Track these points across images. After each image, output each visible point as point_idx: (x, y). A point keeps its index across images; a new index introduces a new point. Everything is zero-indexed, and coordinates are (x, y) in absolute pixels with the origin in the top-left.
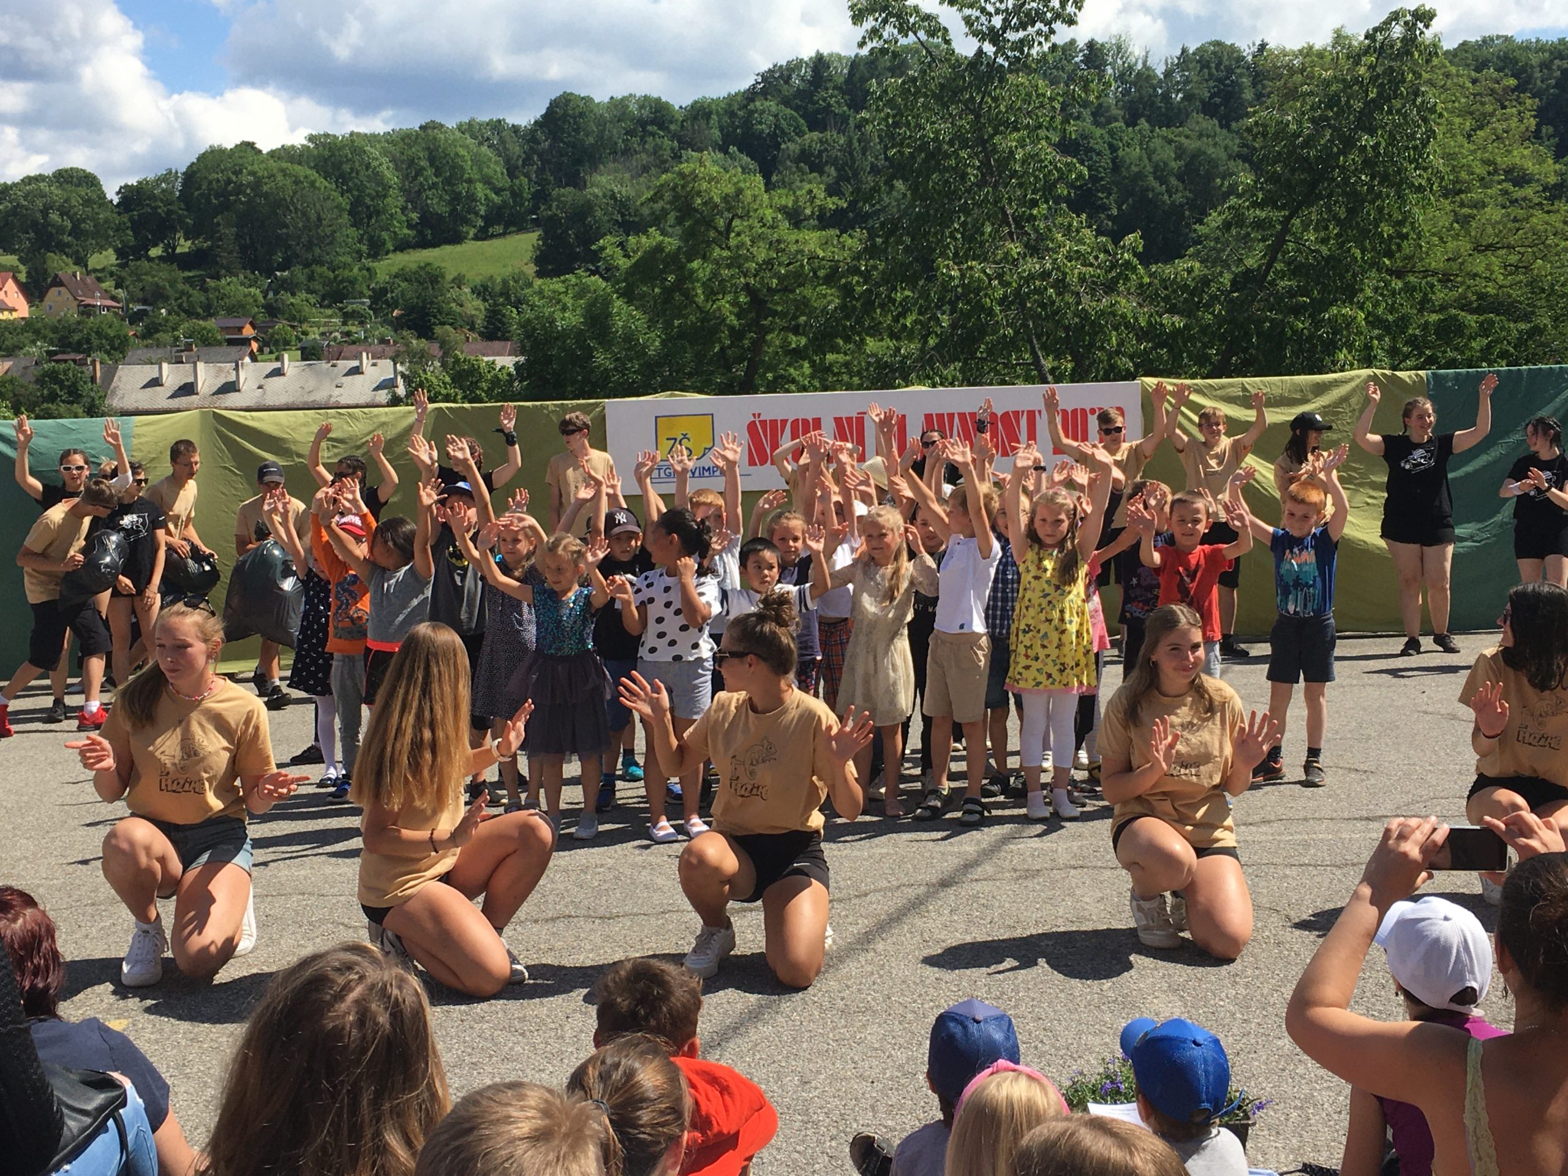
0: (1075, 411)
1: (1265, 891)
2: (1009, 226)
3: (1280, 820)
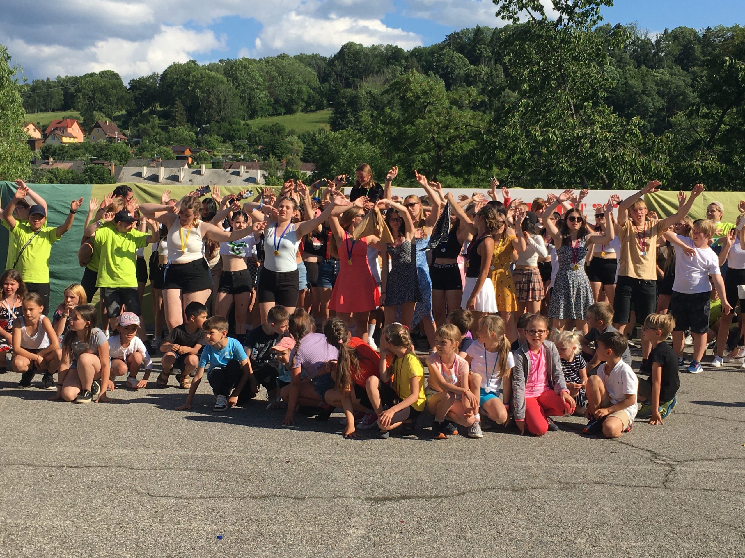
1: (725, 512)
2: (571, 110)
3: (730, 458)
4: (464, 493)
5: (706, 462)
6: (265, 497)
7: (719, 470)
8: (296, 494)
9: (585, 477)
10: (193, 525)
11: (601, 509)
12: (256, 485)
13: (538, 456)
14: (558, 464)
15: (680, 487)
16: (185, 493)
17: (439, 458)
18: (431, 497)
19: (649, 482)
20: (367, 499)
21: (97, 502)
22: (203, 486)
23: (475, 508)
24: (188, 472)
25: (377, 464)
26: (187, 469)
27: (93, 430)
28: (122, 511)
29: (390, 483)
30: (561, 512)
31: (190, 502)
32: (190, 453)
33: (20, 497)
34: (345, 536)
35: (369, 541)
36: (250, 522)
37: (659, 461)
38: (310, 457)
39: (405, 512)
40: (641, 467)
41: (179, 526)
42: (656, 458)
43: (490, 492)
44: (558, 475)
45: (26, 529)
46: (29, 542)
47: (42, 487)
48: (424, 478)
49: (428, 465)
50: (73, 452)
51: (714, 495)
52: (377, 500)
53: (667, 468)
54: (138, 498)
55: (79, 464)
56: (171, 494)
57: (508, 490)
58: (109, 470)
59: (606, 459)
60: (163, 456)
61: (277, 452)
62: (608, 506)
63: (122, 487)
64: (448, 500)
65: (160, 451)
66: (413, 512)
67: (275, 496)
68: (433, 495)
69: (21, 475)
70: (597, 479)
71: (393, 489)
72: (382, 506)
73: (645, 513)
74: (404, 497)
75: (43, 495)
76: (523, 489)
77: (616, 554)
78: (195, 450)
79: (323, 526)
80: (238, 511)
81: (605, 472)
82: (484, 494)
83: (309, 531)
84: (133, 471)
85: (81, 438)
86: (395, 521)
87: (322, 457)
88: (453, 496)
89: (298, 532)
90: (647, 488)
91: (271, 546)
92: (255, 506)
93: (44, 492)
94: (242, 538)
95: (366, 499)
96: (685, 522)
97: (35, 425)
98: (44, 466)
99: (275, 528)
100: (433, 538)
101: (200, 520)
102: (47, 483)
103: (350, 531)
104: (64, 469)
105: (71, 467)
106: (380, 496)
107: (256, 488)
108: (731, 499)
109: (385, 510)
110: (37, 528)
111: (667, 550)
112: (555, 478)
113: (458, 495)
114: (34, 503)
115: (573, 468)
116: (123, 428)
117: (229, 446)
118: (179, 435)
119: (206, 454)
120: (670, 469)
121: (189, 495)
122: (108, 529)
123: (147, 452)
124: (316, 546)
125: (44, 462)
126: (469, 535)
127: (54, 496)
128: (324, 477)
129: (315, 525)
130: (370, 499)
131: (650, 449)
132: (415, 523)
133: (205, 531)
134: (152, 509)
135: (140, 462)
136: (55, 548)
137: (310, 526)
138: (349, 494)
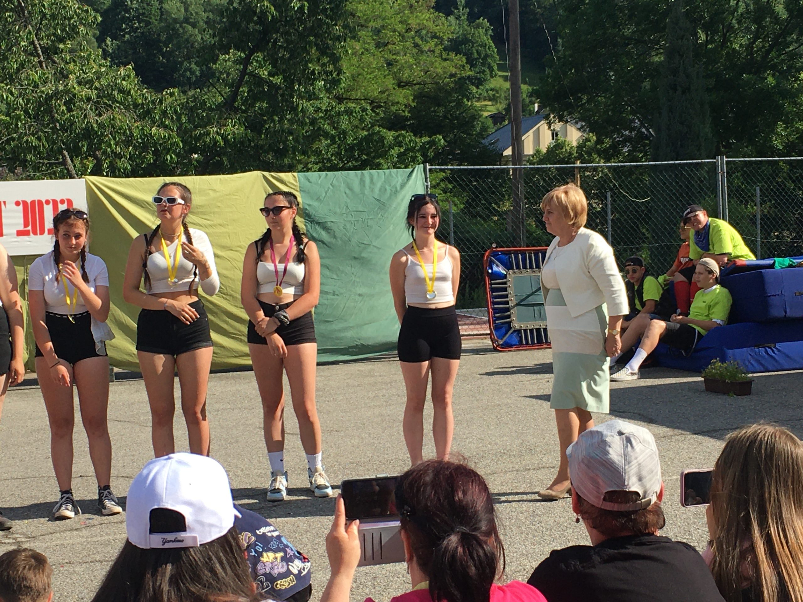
0: (33, 202)
42: (6, 537)
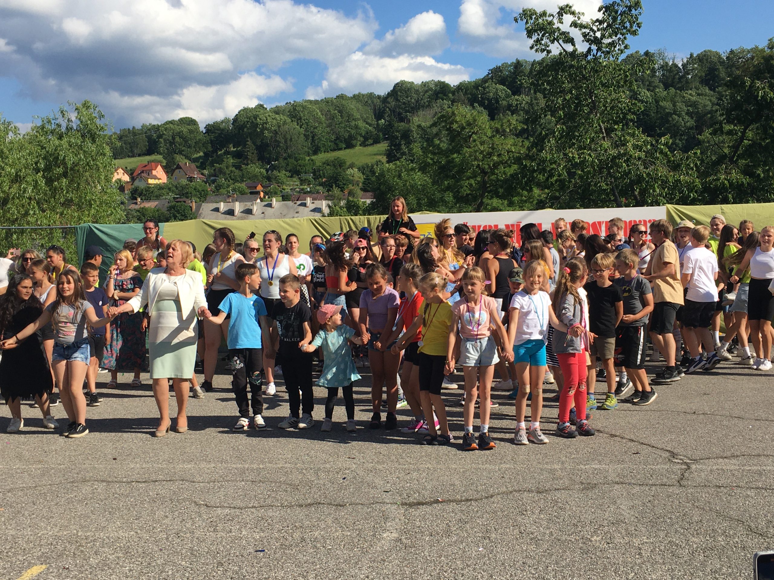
1: (735, 507)
2: (603, 133)
3: (744, 455)
4: (492, 496)
5: (721, 460)
6: (310, 505)
7: (732, 467)
8: (338, 501)
9: (605, 477)
10: (243, 533)
11: (618, 508)
12: (303, 495)
13: (564, 459)
14: (582, 466)
15: (694, 485)
16: (239, 503)
17: (472, 464)
18: (461, 501)
19: (665, 480)
20: (403, 504)
21: (159, 514)
22: (255, 496)
23: (501, 510)
24: (243, 483)
25: (414, 470)
26: (243, 481)
27: (161, 447)
28: (181, 522)
29: (425, 488)
30: (581, 512)
31: (243, 511)
32: (246, 466)
33: (92, 511)
34: (379, 540)
35: (401, 543)
36: (295, 528)
37: (676, 461)
38: (354, 465)
39: (436, 515)
40: (659, 466)
41: (230, 534)
42: (674, 457)
43: (516, 494)
44: (580, 477)
45: (94, 541)
46: (96, 553)
47: (112, 501)
48: (457, 483)
49: (461, 470)
50: (143, 468)
51: (726, 491)
52: (411, 505)
53: (684, 467)
54: (196, 509)
55: (147, 479)
56: (225, 505)
57: (532, 492)
58: (173, 484)
59: (627, 460)
60: (222, 470)
61: (325, 462)
62: (624, 505)
63: (184, 500)
64: (477, 503)
65: (220, 465)
66: (443, 515)
67: (319, 503)
68: (463, 498)
69: (95, 490)
70: (617, 479)
71: (426, 493)
72: (415, 511)
73: (659, 511)
74: (437, 502)
75: (112, 509)
76: (546, 491)
77: (629, 550)
78: (252, 463)
79: (360, 530)
80: (285, 518)
81: (625, 473)
82: (511, 497)
83: (347, 536)
84: (194, 484)
85: (151, 455)
86: (426, 524)
87: (365, 465)
88: (481, 499)
89: (337, 537)
90: (663, 487)
91: (312, 550)
92: (300, 513)
93: (113, 506)
94: (286, 544)
95: (401, 505)
96: (696, 518)
97: (111, 444)
98: (116, 482)
99: (316, 534)
100: (460, 540)
101: (250, 528)
102: (116, 497)
103: (385, 535)
104: (133, 484)
105: (139, 482)
106: (415, 501)
107: (303, 496)
108: (741, 495)
109: (418, 514)
110: (104, 540)
111: (677, 545)
112: (577, 479)
113: (487, 498)
114: (104, 517)
115: (596, 469)
116: (188, 445)
117: (282, 458)
118: (238, 449)
119: (261, 466)
120: (686, 467)
121: (242, 505)
122: (167, 539)
123: (208, 467)
124: (352, 550)
125: (116, 478)
126: (494, 535)
127: (122, 509)
128: (366, 485)
129: (353, 530)
130: (406, 504)
131: (669, 449)
132: (445, 525)
133: (254, 538)
134: (207, 519)
135: (201, 476)
136: (118, 558)
137: (349, 531)
138: (386, 500)
